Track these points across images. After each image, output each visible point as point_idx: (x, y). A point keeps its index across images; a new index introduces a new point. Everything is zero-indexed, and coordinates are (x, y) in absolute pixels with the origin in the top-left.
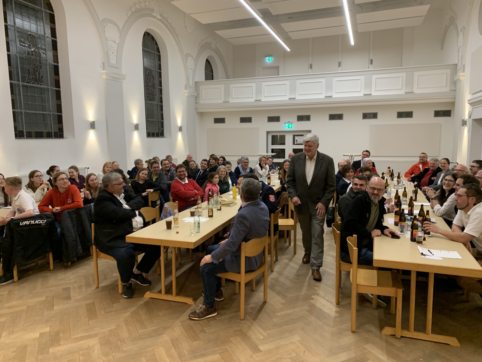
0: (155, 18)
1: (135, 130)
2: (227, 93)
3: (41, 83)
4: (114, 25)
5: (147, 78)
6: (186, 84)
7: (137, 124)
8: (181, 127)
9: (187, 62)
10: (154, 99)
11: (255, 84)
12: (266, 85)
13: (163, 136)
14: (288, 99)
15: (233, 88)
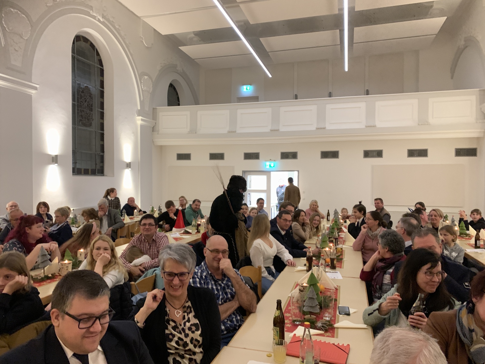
0: (95, 19)
8: (130, 162)
11: (228, 111)
12: (242, 113)
14: (270, 131)
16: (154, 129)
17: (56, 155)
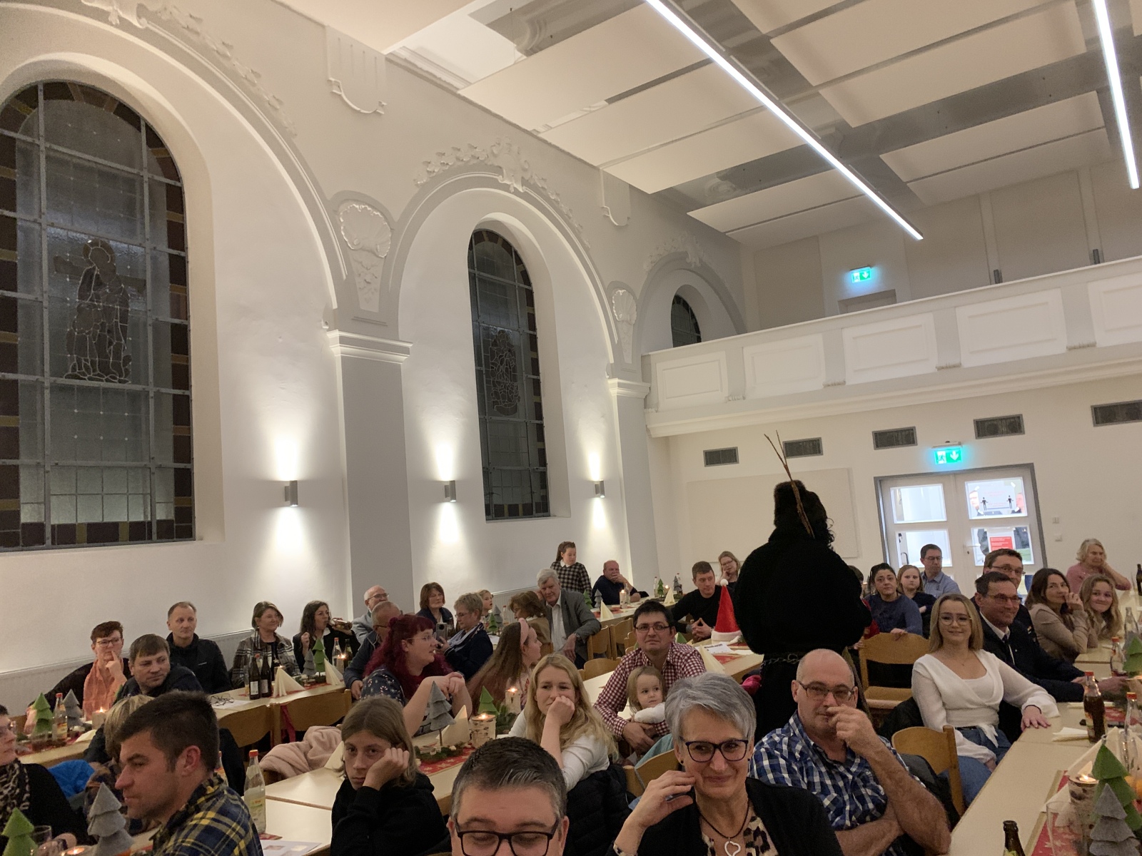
0: (508, 191)
1: (446, 501)
4: (371, 206)
8: (603, 483)
10: (515, 410)
16: (646, 402)
17: (451, 482)
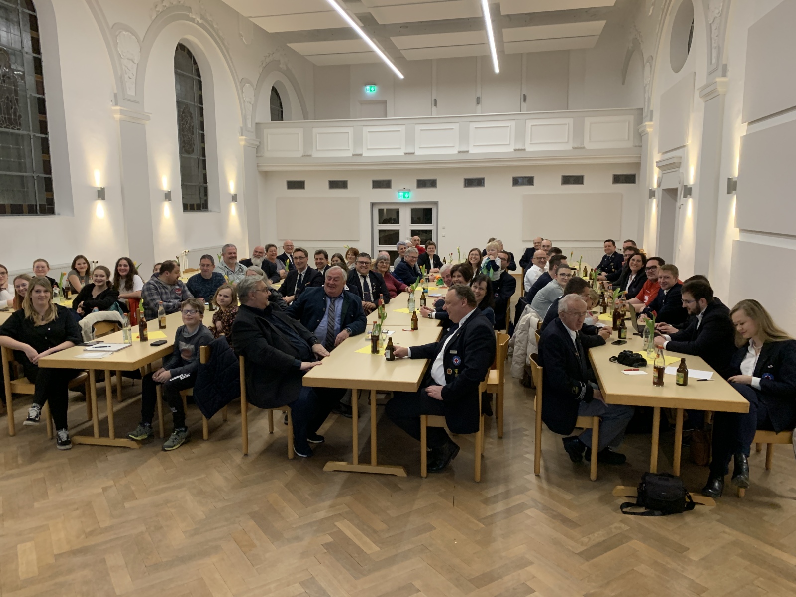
0: (194, 22)
1: (166, 201)
2: (308, 141)
3: (18, 126)
4: (131, 33)
5: (182, 117)
6: (242, 126)
7: (169, 192)
8: (236, 194)
9: (243, 92)
10: (193, 151)
11: (352, 128)
12: (369, 132)
13: (206, 210)
14: (404, 154)
15: (317, 135)
